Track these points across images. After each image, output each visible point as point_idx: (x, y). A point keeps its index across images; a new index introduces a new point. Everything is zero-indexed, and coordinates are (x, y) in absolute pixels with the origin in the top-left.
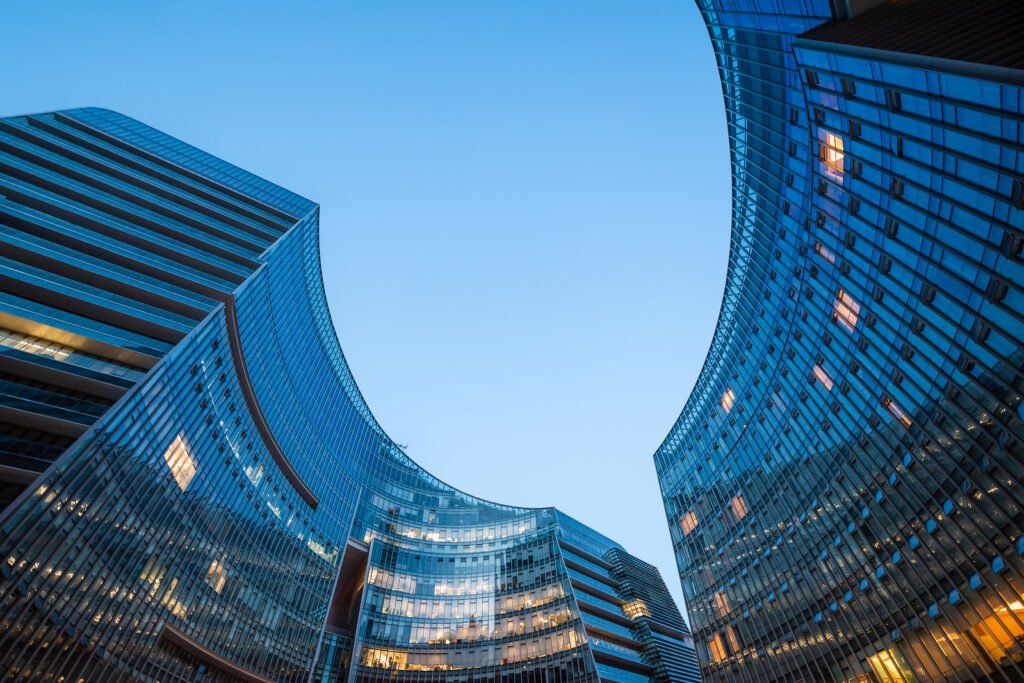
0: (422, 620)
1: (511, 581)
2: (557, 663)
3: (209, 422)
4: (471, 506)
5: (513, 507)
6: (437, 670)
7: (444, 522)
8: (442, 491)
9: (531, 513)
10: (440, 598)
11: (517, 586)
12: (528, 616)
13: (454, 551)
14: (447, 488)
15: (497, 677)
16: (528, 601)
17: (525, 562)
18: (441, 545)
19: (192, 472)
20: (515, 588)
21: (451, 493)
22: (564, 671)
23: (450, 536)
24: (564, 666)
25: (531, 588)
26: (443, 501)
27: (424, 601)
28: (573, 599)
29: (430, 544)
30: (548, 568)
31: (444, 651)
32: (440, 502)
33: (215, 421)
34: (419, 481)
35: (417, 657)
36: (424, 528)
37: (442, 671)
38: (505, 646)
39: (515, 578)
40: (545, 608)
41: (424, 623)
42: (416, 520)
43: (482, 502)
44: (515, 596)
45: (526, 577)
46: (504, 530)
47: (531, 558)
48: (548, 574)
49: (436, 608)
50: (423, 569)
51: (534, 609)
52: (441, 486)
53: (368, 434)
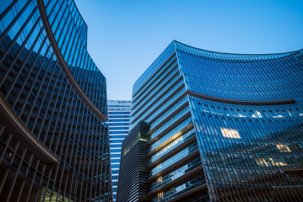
3: (224, 118)
19: (237, 133)
33: (225, 116)
53: (284, 61)
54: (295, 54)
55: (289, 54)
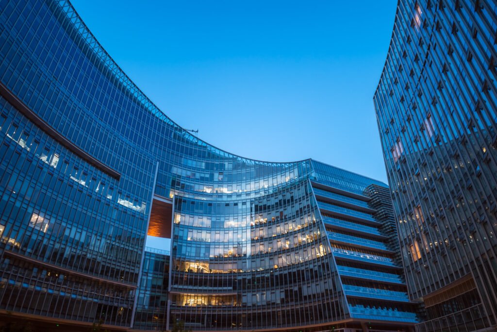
0: (217, 244)
1: (278, 214)
2: (311, 266)
4: (249, 167)
5: (281, 163)
6: (231, 272)
7: (230, 180)
8: (227, 159)
9: (294, 166)
10: (229, 229)
11: (283, 218)
12: (291, 238)
13: (238, 199)
14: (231, 156)
15: (272, 275)
16: (291, 227)
17: (288, 201)
18: (229, 196)
20: (282, 219)
21: (234, 159)
22: (316, 271)
23: (236, 189)
24: (316, 268)
25: (292, 218)
26: (228, 165)
27: (218, 232)
28: (321, 223)
29: (221, 195)
30: (305, 203)
31: (235, 261)
32: (226, 167)
34: (209, 154)
35: (216, 265)
36: (216, 185)
37: (234, 273)
38: (276, 257)
39: (281, 213)
40: (303, 231)
41: (219, 245)
42: (210, 181)
43: (257, 163)
44: (282, 224)
45: (289, 211)
46: (275, 181)
47: (292, 197)
48: (305, 207)
49: (227, 236)
50: (215, 212)
51: (295, 232)
52: (227, 155)
53: (160, 126)
54: (176, 129)
55: (172, 124)
